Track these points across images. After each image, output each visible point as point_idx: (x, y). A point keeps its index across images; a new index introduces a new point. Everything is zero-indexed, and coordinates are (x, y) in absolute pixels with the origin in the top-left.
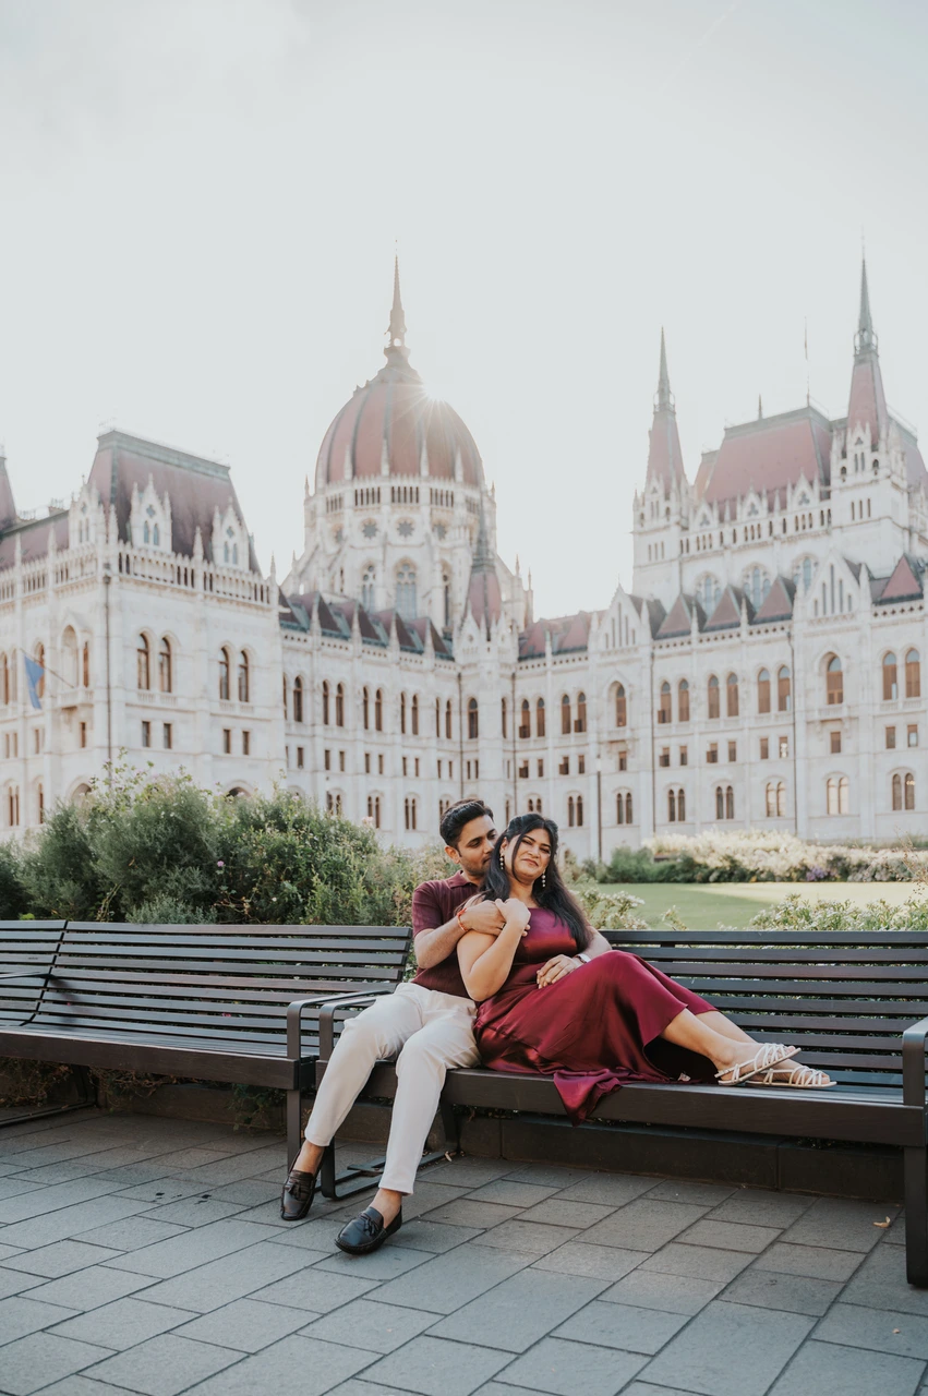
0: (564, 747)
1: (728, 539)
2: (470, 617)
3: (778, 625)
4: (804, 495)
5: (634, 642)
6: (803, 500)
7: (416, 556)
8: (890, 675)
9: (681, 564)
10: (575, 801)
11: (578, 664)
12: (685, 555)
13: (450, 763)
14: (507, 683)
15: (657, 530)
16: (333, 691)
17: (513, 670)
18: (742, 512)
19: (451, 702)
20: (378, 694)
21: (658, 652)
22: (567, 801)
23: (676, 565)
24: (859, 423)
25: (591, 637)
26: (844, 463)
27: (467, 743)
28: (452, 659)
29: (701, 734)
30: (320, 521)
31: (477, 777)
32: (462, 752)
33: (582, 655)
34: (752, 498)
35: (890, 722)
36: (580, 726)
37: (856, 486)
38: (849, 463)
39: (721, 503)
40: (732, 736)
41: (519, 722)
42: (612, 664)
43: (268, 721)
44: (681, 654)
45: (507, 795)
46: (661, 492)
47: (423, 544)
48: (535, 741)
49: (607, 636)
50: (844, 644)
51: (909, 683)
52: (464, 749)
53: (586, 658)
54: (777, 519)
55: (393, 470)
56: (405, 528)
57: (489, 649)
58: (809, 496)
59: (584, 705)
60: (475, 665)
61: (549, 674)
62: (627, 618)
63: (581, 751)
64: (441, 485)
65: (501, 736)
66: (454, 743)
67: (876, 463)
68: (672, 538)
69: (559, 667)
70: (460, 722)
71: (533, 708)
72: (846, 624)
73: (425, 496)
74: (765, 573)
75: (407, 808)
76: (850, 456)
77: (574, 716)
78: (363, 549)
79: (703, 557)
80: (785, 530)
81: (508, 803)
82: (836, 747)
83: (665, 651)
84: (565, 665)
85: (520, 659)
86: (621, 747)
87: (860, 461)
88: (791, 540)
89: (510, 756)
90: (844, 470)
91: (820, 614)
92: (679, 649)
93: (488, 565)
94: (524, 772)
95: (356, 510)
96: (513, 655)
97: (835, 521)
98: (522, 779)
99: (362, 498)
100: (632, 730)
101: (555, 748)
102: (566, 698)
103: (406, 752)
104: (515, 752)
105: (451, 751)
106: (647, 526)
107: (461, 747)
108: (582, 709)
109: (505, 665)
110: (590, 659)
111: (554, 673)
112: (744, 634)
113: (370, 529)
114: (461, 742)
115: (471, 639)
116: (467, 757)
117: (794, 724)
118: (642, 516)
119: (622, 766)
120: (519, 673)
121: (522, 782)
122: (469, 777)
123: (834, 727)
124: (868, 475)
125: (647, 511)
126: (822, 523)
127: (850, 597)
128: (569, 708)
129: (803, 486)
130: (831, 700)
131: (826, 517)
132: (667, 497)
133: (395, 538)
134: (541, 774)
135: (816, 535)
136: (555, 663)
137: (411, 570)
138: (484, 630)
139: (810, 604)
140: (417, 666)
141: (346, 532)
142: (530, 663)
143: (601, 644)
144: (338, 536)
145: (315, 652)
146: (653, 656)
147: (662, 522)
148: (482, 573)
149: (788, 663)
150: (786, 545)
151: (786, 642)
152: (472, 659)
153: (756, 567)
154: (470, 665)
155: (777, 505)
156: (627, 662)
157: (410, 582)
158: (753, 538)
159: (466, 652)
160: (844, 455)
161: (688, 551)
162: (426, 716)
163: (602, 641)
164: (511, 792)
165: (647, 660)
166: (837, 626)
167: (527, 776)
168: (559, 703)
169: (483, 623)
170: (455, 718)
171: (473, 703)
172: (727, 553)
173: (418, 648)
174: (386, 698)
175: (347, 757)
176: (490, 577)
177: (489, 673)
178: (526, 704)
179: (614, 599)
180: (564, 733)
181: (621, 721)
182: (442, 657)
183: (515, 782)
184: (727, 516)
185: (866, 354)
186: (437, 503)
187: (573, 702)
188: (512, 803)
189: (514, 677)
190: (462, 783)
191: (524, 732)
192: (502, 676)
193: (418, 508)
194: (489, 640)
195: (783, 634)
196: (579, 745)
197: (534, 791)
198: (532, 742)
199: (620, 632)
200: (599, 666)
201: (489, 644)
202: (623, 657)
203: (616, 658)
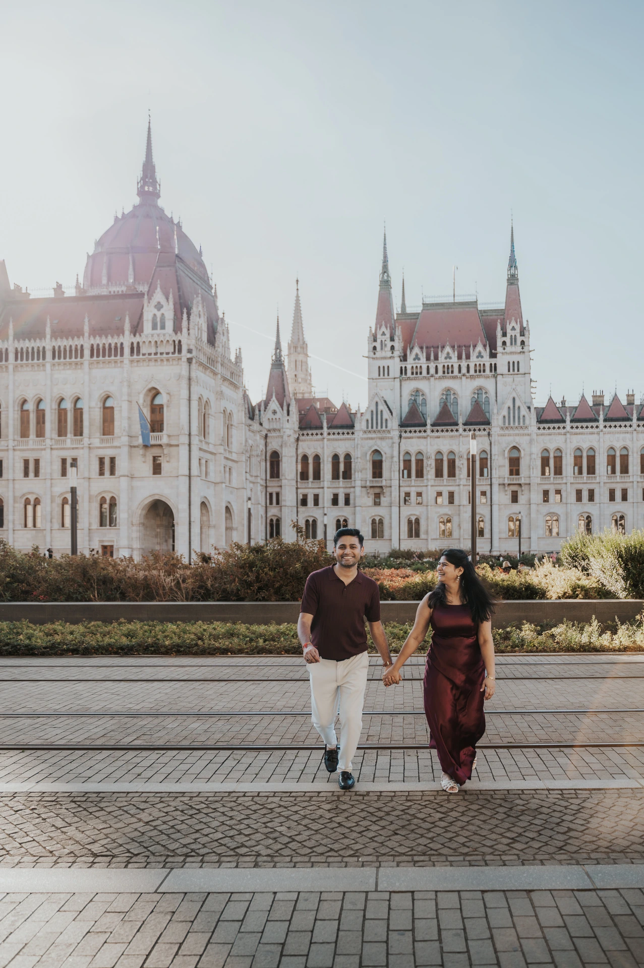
0: (334, 487)
1: (432, 371)
2: (274, 398)
3: (482, 427)
4: (480, 353)
5: (386, 427)
6: (479, 355)
8: (545, 462)
9: (401, 381)
11: (346, 436)
12: (404, 376)
15: (385, 358)
17: (297, 435)
18: (442, 356)
21: (404, 435)
22: (336, 522)
23: (397, 381)
24: (513, 318)
25: (356, 421)
26: (504, 339)
27: (270, 481)
28: (261, 424)
29: (432, 486)
31: (277, 504)
32: (266, 487)
33: (350, 431)
34: (448, 349)
35: (546, 487)
36: (347, 475)
37: (511, 353)
38: (507, 340)
39: (427, 348)
40: (451, 489)
41: (300, 469)
42: (372, 439)
44: (419, 437)
46: (388, 335)
48: (312, 482)
49: (367, 421)
50: (522, 442)
51: (555, 467)
52: (268, 484)
53: (353, 433)
54: (464, 364)
57: (288, 420)
58: (483, 353)
59: (351, 462)
61: (325, 440)
62: (382, 411)
63: (347, 491)
67: (523, 343)
68: (395, 365)
69: (332, 437)
70: (265, 466)
71: (311, 461)
72: (521, 432)
74: (454, 394)
76: (508, 335)
77: (342, 468)
79: (415, 379)
80: (468, 371)
82: (515, 499)
83: (408, 435)
84: (336, 436)
85: (301, 428)
86: (377, 490)
87: (513, 340)
88: (472, 377)
90: (504, 343)
91: (507, 425)
92: (418, 434)
94: (304, 502)
96: (296, 426)
97: (499, 371)
98: (302, 506)
100: (386, 480)
101: (328, 488)
102: (336, 456)
104: (297, 489)
106: (379, 354)
107: (266, 482)
108: (348, 464)
109: (294, 432)
110: (356, 434)
111: (329, 440)
112: (461, 430)
114: (266, 480)
115: (275, 412)
116: (270, 490)
117: (491, 485)
118: (375, 348)
119: (376, 502)
120: (301, 438)
121: (302, 509)
122: (271, 504)
123: (515, 488)
124: (518, 348)
125: (378, 345)
126: (491, 371)
127: (524, 416)
128: (338, 463)
129: (480, 348)
130: (511, 473)
131: (494, 368)
132: (392, 339)
134: (317, 503)
135: (488, 377)
136: (329, 434)
138: (286, 407)
139: (501, 417)
142: (310, 432)
143: (364, 425)
146: (400, 437)
147: (389, 354)
148: (281, 370)
149: (488, 449)
150: (469, 380)
151: (487, 438)
152: (275, 426)
153: (448, 390)
154: (274, 430)
155: (464, 356)
156: (382, 439)
158: (448, 373)
159: (270, 420)
160: (504, 335)
161: (406, 374)
163: (364, 424)
165: (397, 440)
166: (517, 432)
167: (305, 505)
168: (330, 459)
169: (285, 403)
171: (276, 454)
172: (432, 379)
176: (284, 373)
177: (289, 436)
178: (306, 457)
179: (373, 399)
180: (334, 479)
181: (377, 474)
183: (297, 508)
184: (432, 357)
185: (513, 280)
187: (342, 459)
189: (297, 439)
190: (266, 507)
191: (304, 476)
192: (292, 438)
194: (288, 415)
195: (486, 433)
196: (346, 488)
197: (311, 514)
198: (310, 483)
199: (377, 419)
200: (362, 439)
201: (288, 418)
202: (379, 435)
203: (374, 435)
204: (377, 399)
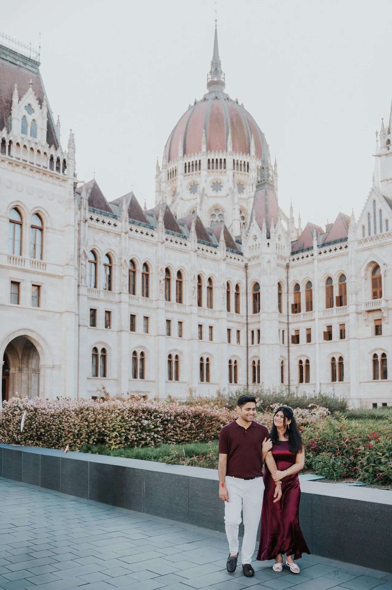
0: (327, 318)
2: (254, 221)
5: (387, 230)
7: (223, 203)
10: (337, 361)
11: (339, 252)
13: (238, 331)
14: (283, 271)
16: (140, 269)
17: (288, 262)
19: (240, 286)
20: (179, 274)
22: (330, 361)
25: (351, 229)
27: (252, 316)
28: (241, 254)
30: (163, 185)
31: (259, 343)
32: (247, 324)
33: (343, 244)
36: (341, 301)
41: (292, 301)
42: (369, 249)
43: (61, 277)
45: (282, 356)
47: (228, 195)
48: (304, 315)
49: (363, 227)
52: (249, 321)
53: (346, 247)
55: (209, 148)
56: (217, 186)
57: (268, 244)
59: (345, 284)
60: (258, 257)
61: (316, 261)
62: (380, 211)
63: (342, 321)
64: (241, 158)
65: (278, 311)
66: (242, 316)
69: (323, 255)
70: (246, 301)
71: (303, 289)
73: (229, 164)
75: (202, 365)
77: (336, 293)
78: (189, 200)
81: (282, 362)
84: (328, 255)
85: (293, 253)
86: (377, 315)
89: (285, 327)
93: (269, 184)
94: (296, 339)
95: (185, 176)
96: (288, 251)
98: (294, 345)
99: (188, 168)
100: (387, 301)
101: (320, 319)
102: (329, 279)
103: (202, 321)
104: (288, 324)
105: (239, 323)
107: (247, 319)
108: (343, 288)
109: (282, 258)
110: (349, 247)
111: (319, 261)
113: (193, 188)
114: (247, 316)
115: (255, 238)
116: (251, 327)
119: (378, 330)
120: (292, 264)
121: (293, 347)
122: (253, 343)
128: (332, 287)
133: (210, 192)
134: (309, 339)
136: (320, 253)
137: (221, 213)
138: (264, 230)
140: (213, 255)
141: (178, 190)
142: (300, 255)
143: (359, 234)
144: (174, 193)
145: (123, 235)
148: (264, 190)
152: (255, 253)
154: (254, 258)
156: (381, 246)
157: (219, 220)
159: (251, 248)
162: (219, 294)
163: (359, 231)
164: (286, 355)
167: (298, 342)
168: (323, 284)
169: (264, 225)
170: (242, 298)
171: (257, 286)
173: (214, 243)
174: (186, 278)
175: (151, 321)
176: (270, 193)
177: (269, 263)
178: (297, 287)
179: (369, 197)
180: (327, 307)
181: (377, 294)
182: (232, 252)
183: (289, 346)
186: (238, 170)
187: (336, 283)
188: (286, 363)
189: (288, 267)
190: (247, 347)
191: (296, 308)
192: (278, 265)
193: (225, 172)
194: (269, 238)
196: (340, 316)
197: (303, 353)
198: (302, 316)
199: (375, 223)
200: (357, 251)
201: (268, 241)
202: (377, 242)
203: (370, 244)
204: (374, 197)
